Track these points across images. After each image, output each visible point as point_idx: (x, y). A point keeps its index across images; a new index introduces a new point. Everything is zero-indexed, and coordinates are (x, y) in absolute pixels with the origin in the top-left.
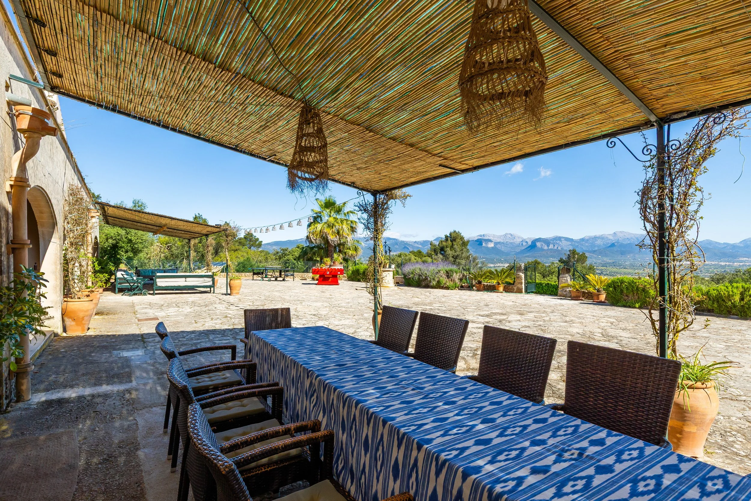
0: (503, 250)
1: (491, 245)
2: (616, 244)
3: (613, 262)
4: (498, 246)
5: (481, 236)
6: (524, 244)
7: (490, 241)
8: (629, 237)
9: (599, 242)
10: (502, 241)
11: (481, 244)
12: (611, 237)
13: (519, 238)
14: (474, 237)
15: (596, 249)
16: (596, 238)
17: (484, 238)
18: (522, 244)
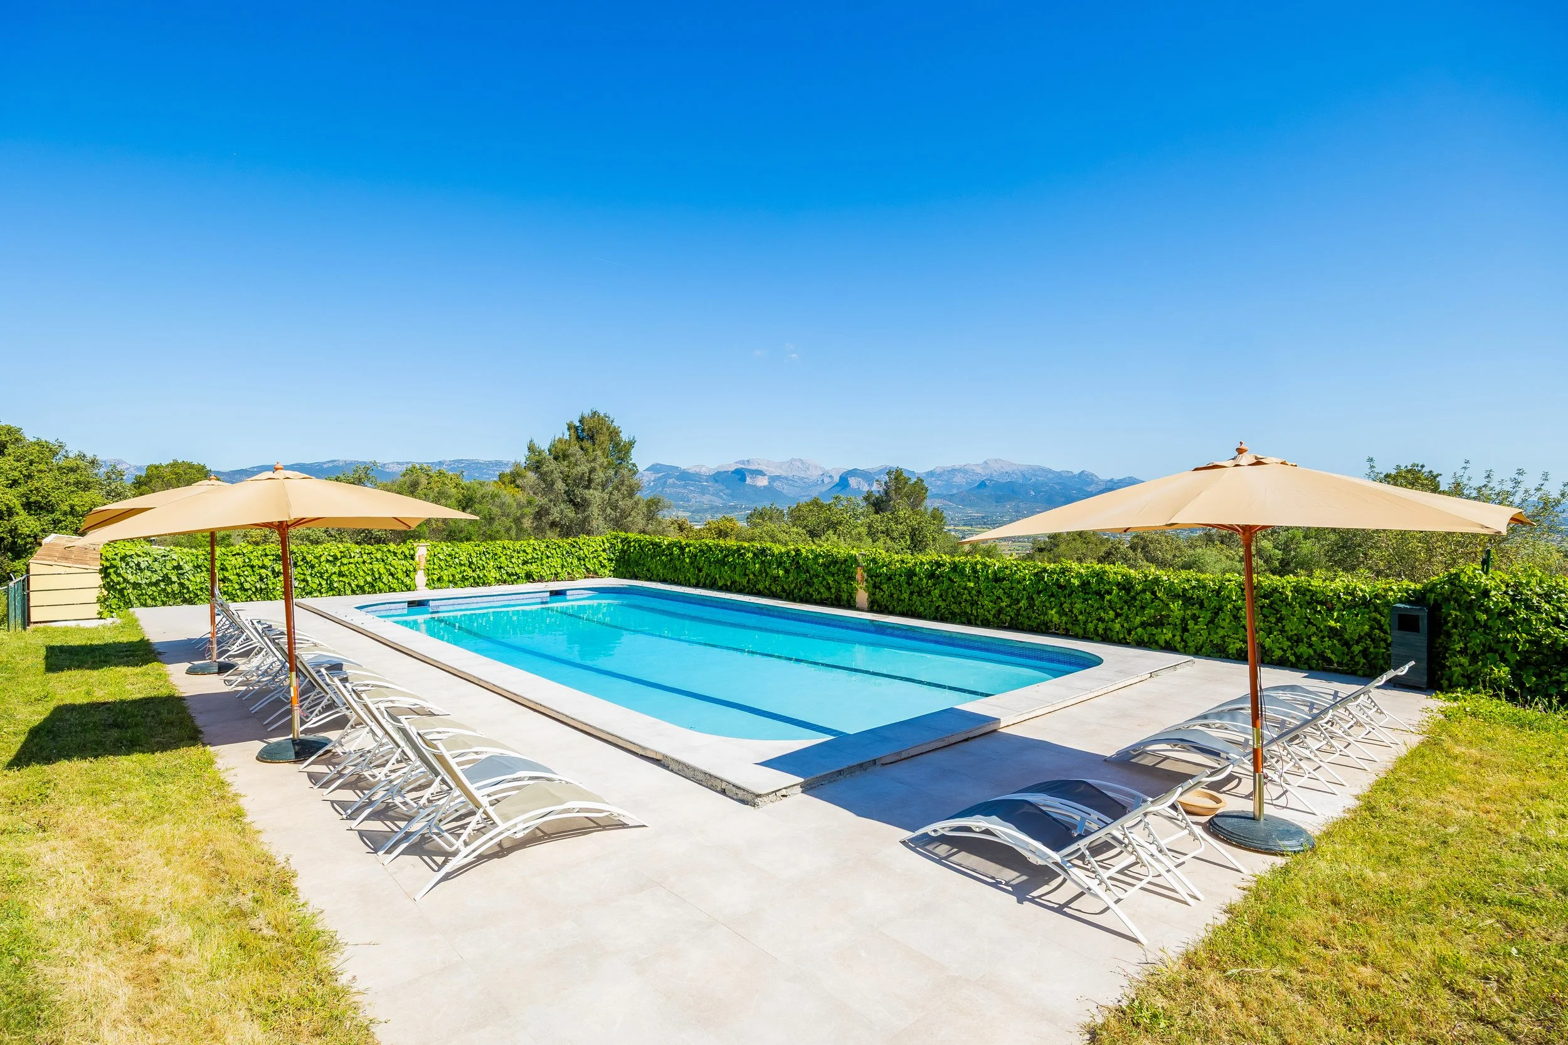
0: (785, 491)
1: (762, 482)
2: (987, 483)
3: (983, 517)
4: (777, 484)
5: (743, 462)
6: (827, 480)
7: (760, 473)
8: (1008, 469)
9: (959, 479)
10: (784, 474)
11: (743, 479)
12: (979, 470)
13: (816, 467)
14: (730, 465)
15: (955, 491)
16: (953, 471)
17: (750, 467)
18: (823, 481)
